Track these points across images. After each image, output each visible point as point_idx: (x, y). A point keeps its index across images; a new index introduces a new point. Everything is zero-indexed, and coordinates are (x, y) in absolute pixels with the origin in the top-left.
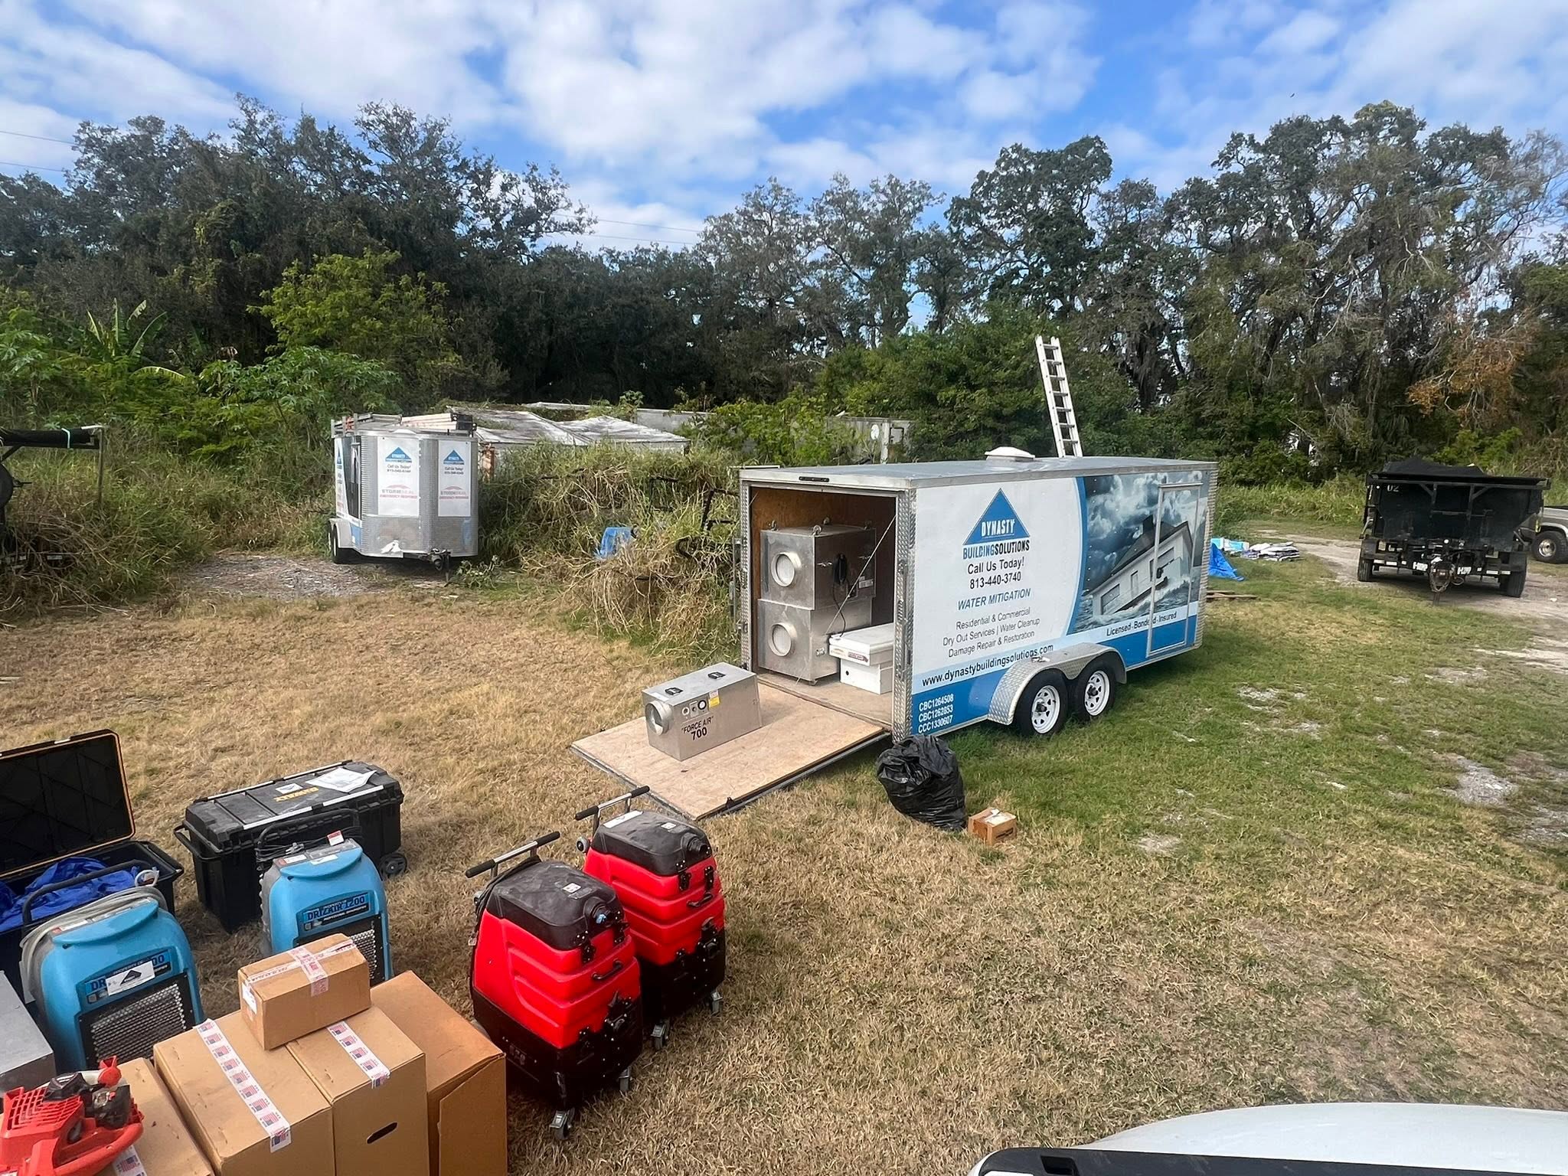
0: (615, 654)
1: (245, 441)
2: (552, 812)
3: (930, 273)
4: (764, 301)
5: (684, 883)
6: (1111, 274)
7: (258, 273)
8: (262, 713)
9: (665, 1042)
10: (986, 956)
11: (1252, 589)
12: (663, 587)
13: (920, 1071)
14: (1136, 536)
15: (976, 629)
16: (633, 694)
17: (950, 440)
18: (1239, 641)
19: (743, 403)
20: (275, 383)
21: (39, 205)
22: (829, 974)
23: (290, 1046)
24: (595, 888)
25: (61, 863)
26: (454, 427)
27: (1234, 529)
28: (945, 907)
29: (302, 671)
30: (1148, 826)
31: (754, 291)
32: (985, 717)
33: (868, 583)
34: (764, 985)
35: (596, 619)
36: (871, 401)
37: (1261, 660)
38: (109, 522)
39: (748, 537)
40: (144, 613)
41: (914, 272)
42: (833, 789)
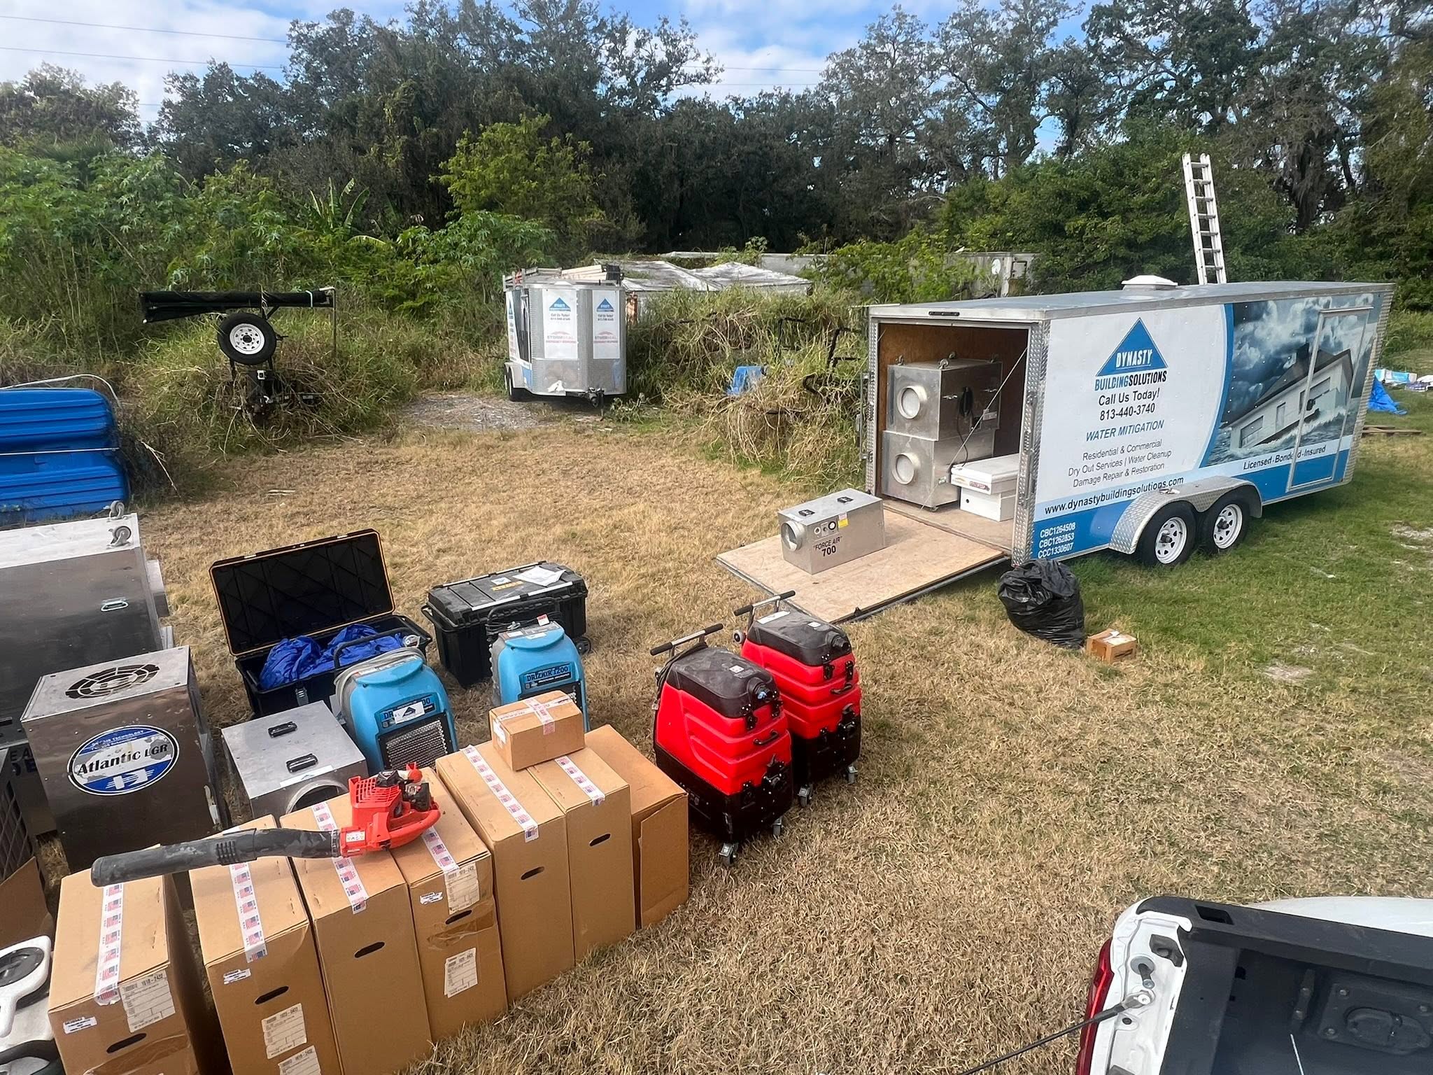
0: (748, 481)
1: (436, 297)
2: (704, 611)
3: (1062, 94)
4: (884, 138)
5: (828, 673)
6: (1275, 78)
7: (435, 146)
8: (469, 523)
9: (809, 802)
10: (1102, 760)
11: (1415, 425)
12: (791, 421)
13: (1037, 849)
14: (1287, 365)
15: (1103, 460)
16: (766, 515)
17: (1077, 272)
18: (1395, 478)
19: (864, 243)
20: (456, 245)
21: (267, 100)
22: (952, 762)
23: (530, 769)
24: (756, 670)
25: (350, 628)
26: (604, 278)
27: (1398, 359)
28: (1062, 715)
29: (495, 490)
30: (1277, 656)
31: (874, 128)
32: (1106, 546)
33: (992, 415)
34: (893, 765)
35: (732, 450)
36: (994, 235)
37: (1421, 497)
38: (343, 368)
39: (876, 372)
40: (374, 442)
41: (1044, 94)
42: (954, 605)
